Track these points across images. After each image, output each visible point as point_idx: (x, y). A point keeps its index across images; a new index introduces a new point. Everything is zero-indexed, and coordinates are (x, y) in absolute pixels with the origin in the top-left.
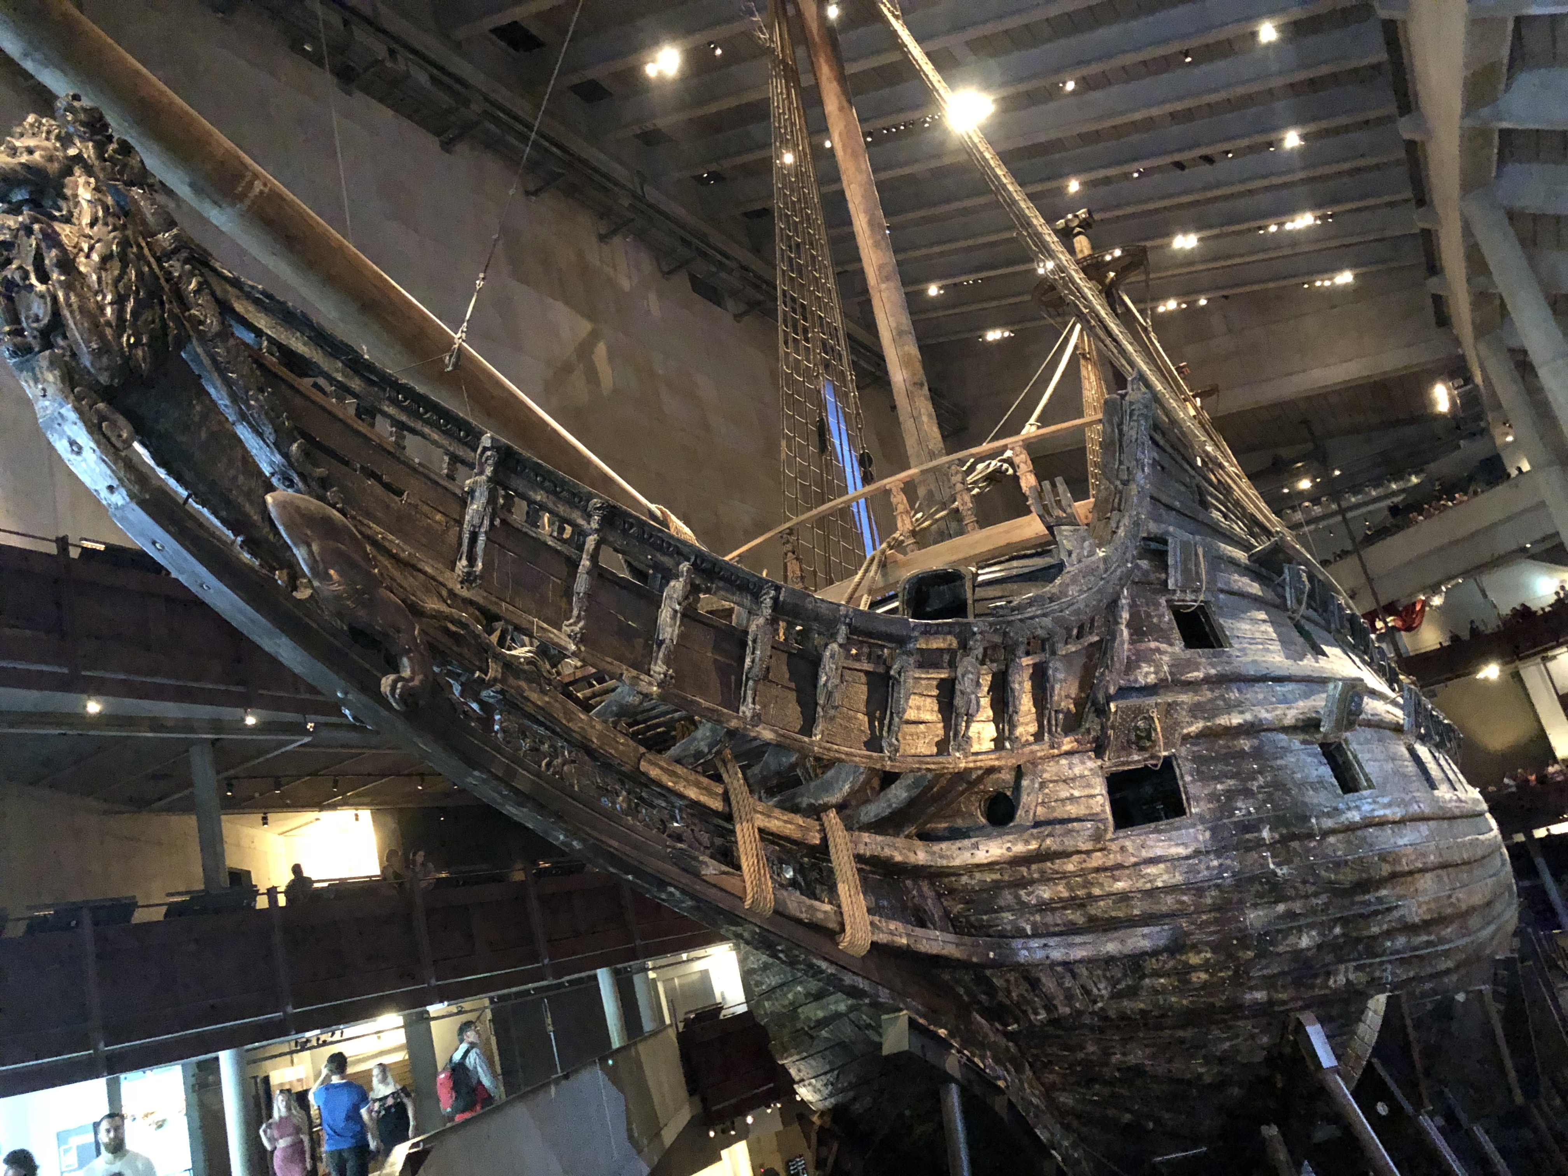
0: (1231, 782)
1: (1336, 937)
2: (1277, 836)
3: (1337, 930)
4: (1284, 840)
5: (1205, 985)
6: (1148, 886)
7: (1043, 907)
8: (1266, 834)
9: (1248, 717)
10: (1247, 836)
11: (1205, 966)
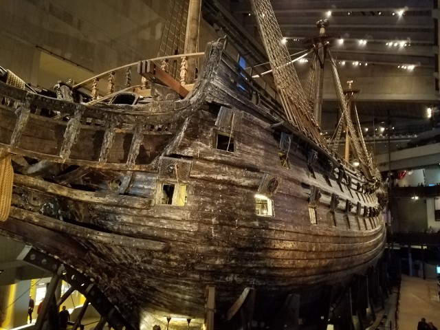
0: (208, 199)
1: (233, 264)
2: (218, 222)
3: (233, 262)
4: (221, 224)
5: (175, 267)
6: (161, 227)
7: (123, 223)
8: (214, 220)
9: (226, 178)
10: (206, 219)
11: (176, 260)
